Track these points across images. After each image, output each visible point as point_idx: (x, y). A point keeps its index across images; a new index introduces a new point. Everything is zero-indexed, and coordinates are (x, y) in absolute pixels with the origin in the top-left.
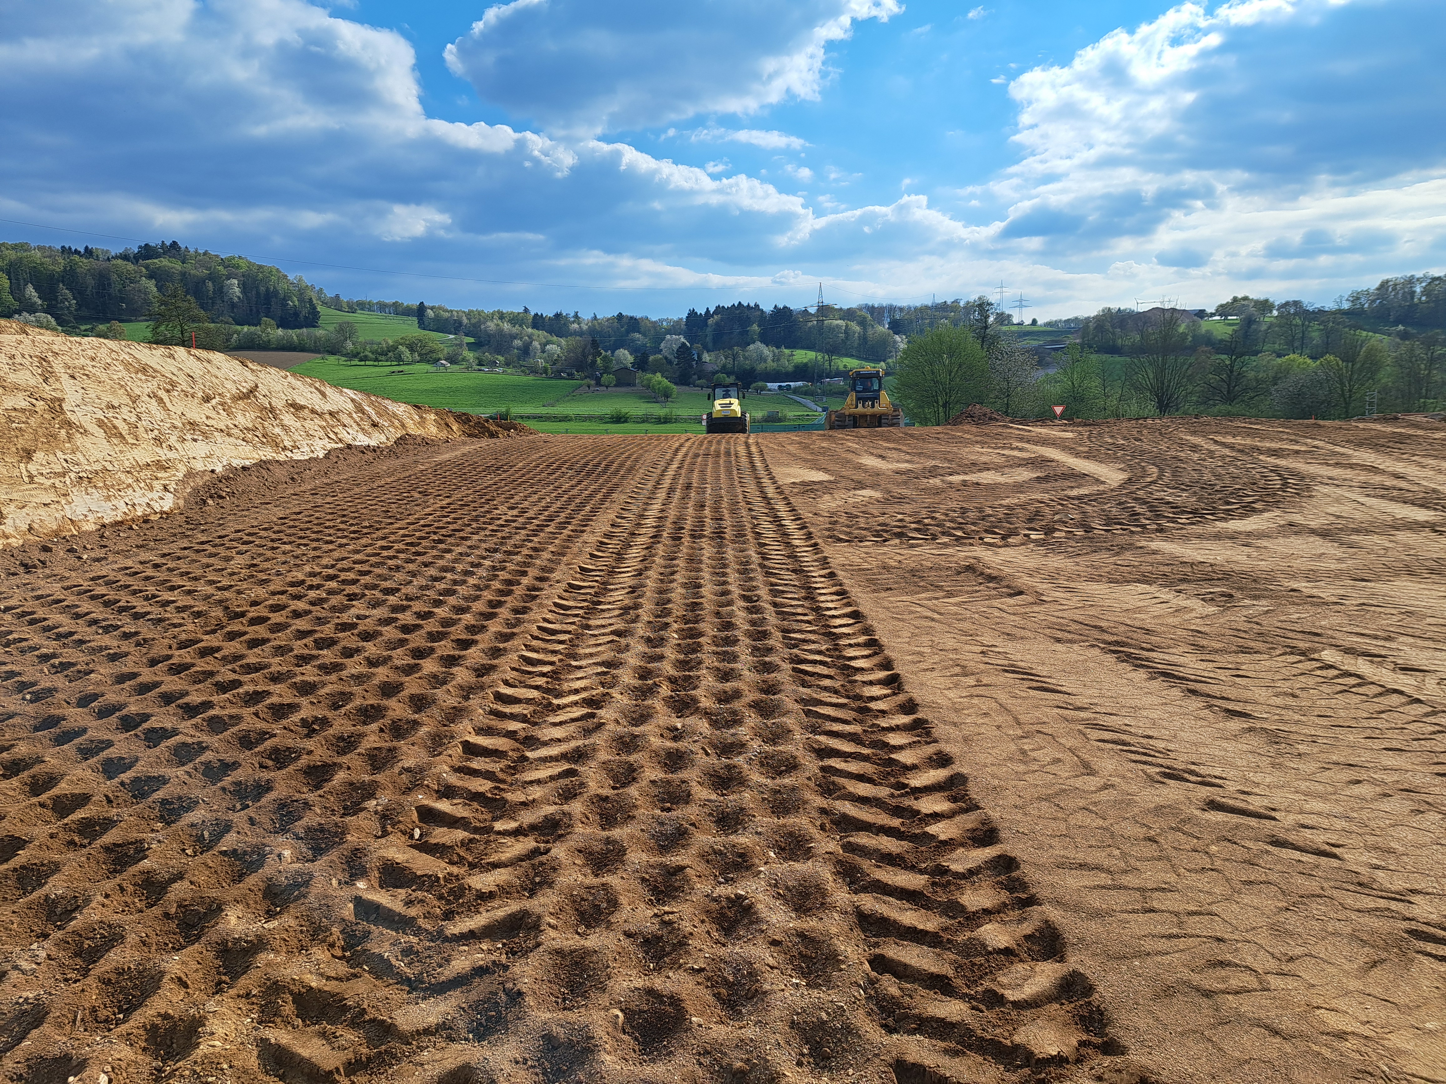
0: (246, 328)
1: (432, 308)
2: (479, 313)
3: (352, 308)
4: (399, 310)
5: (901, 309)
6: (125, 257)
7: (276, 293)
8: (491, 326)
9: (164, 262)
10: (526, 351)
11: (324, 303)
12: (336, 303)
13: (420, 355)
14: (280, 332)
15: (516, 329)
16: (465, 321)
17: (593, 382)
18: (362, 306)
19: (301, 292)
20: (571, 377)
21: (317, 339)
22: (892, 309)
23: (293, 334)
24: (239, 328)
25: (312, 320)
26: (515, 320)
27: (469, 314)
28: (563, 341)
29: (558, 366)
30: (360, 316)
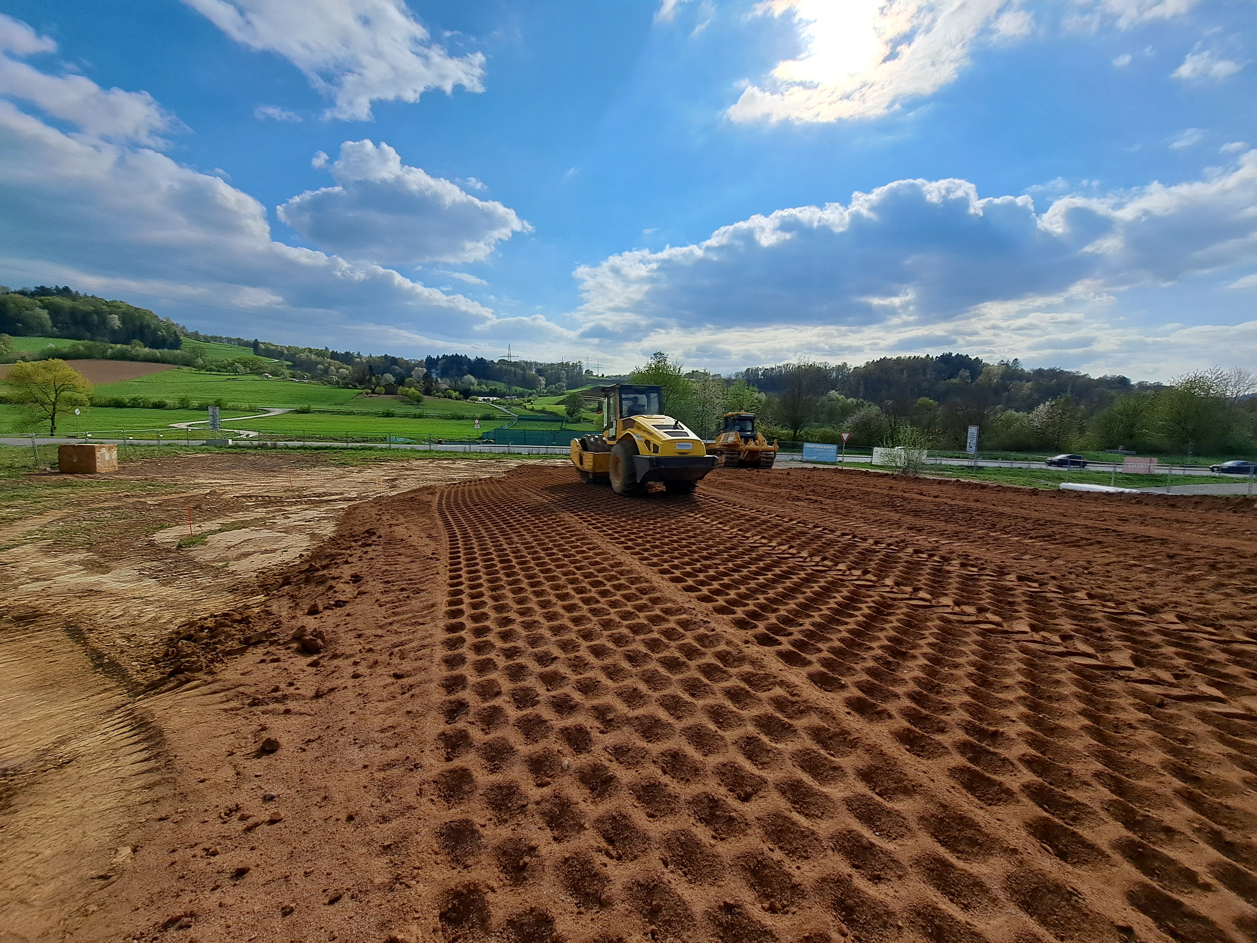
0: (119, 346)
1: (263, 343)
2: (296, 348)
3: (207, 340)
4: (241, 343)
5: (541, 364)
6: (23, 293)
7: (148, 326)
8: (303, 356)
9: (57, 299)
10: (326, 371)
11: (185, 335)
12: (196, 336)
13: (251, 369)
14: (147, 350)
15: (319, 359)
16: (286, 352)
17: (370, 391)
18: (214, 339)
19: (168, 327)
20: (355, 387)
21: (176, 356)
22: (536, 364)
23: (157, 352)
24: (113, 345)
25: (176, 344)
26: (319, 353)
27: (288, 349)
28: (350, 367)
29: (347, 381)
30: (212, 345)
